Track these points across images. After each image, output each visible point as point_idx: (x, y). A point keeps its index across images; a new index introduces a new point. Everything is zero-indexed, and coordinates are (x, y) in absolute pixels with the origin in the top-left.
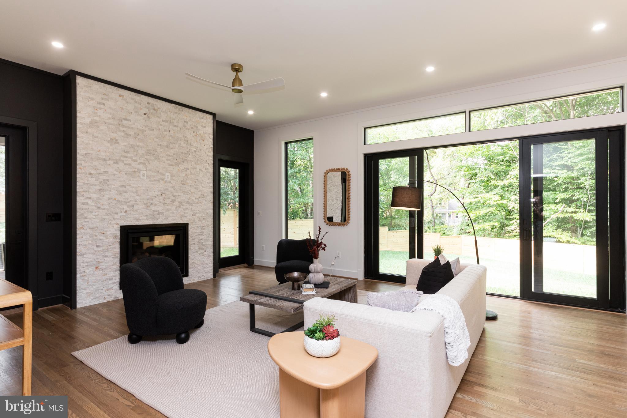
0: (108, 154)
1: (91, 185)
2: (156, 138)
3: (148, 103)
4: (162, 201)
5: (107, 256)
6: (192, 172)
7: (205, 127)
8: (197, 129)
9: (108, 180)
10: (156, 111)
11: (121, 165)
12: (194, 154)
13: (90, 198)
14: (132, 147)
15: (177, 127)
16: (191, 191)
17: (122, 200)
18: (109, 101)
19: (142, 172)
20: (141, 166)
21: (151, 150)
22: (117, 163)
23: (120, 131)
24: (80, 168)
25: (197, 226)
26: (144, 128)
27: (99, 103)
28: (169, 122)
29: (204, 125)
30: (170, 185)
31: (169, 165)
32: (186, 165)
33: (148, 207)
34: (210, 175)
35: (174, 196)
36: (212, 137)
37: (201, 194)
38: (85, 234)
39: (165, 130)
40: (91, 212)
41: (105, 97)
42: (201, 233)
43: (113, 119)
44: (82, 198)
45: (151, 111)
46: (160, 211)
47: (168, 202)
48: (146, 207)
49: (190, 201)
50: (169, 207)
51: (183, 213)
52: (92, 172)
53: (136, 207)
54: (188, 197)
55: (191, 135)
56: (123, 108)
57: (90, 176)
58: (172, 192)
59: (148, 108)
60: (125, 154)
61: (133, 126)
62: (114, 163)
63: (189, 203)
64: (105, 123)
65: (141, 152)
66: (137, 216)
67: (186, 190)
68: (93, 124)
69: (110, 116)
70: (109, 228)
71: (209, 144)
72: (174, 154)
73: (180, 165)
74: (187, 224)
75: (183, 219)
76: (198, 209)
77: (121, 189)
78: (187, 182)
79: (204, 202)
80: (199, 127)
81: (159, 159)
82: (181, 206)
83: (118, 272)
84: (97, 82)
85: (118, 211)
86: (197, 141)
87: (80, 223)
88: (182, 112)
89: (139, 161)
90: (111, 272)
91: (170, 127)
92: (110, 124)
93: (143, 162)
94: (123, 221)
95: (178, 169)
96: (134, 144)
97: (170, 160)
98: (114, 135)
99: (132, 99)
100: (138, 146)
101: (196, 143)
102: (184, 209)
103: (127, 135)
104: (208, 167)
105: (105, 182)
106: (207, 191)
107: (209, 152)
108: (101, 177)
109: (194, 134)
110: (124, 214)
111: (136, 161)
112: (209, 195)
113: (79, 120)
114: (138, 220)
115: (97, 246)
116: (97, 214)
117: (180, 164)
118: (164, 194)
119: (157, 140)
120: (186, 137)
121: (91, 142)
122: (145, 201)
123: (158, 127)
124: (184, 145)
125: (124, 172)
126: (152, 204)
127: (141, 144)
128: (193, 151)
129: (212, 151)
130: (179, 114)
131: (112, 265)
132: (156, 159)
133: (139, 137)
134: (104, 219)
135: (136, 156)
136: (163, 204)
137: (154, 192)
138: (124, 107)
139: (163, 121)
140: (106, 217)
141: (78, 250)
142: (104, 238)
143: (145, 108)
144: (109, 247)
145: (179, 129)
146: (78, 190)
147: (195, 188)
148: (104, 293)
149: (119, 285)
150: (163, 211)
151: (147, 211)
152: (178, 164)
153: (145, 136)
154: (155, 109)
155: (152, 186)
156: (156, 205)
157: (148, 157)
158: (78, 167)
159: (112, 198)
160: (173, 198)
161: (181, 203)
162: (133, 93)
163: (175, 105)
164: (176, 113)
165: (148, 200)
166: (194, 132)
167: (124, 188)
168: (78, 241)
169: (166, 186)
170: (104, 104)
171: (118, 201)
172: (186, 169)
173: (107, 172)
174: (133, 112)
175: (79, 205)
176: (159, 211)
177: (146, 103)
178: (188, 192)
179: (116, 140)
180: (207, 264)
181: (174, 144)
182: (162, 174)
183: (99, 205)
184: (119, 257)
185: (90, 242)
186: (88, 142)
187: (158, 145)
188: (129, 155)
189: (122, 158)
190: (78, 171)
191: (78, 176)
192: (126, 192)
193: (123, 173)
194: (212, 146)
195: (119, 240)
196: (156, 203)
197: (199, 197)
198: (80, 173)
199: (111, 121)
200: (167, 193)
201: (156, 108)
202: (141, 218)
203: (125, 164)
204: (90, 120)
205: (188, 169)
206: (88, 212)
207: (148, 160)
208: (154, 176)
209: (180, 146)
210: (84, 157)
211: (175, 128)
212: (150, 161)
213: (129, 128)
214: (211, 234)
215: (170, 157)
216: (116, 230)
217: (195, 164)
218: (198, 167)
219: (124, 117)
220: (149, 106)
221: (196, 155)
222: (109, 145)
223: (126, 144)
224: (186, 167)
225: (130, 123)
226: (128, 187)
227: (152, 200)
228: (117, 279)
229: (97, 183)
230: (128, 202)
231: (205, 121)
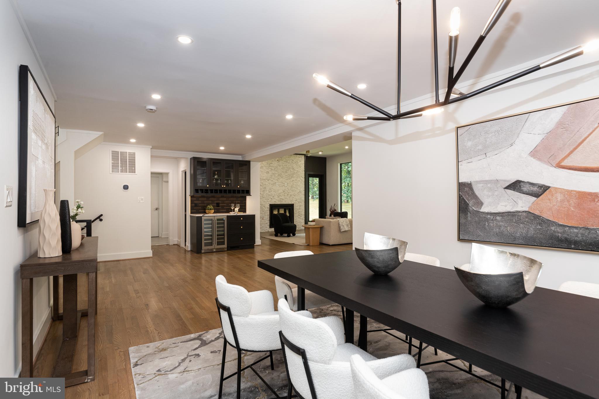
0: (266, 177)
2: (282, 169)
4: (284, 194)
5: (265, 215)
6: (296, 182)
7: (301, 161)
10: (282, 158)
11: (270, 181)
14: (273, 174)
16: (295, 190)
19: (277, 183)
20: (276, 181)
21: (280, 174)
22: (269, 181)
23: (270, 168)
25: (297, 205)
26: (277, 166)
29: (300, 160)
30: (287, 188)
31: (286, 179)
32: (293, 179)
34: (303, 182)
35: (289, 192)
36: (304, 165)
37: (299, 191)
39: (285, 165)
40: (261, 199)
42: (299, 208)
45: (280, 158)
47: (286, 195)
49: (294, 194)
50: (286, 197)
51: (292, 200)
53: (275, 197)
54: (294, 192)
55: (295, 166)
58: (287, 191)
60: (271, 177)
61: (274, 166)
64: (265, 166)
65: (276, 175)
66: (275, 201)
67: (293, 190)
69: (266, 163)
70: (266, 205)
72: (288, 175)
74: (294, 204)
75: (292, 202)
76: (298, 198)
77: (270, 190)
78: (294, 186)
79: (301, 194)
80: (298, 162)
81: (282, 177)
83: (269, 221)
88: (292, 157)
91: (287, 164)
93: (277, 179)
95: (290, 181)
98: (268, 170)
100: (275, 173)
101: (297, 169)
102: (292, 198)
103: (272, 169)
104: (302, 179)
105: (265, 188)
107: (302, 172)
108: (264, 186)
110: (271, 200)
111: (274, 179)
112: (303, 191)
114: (275, 202)
115: (263, 211)
116: (263, 199)
118: (284, 191)
119: (282, 170)
120: (293, 167)
121: (261, 174)
122: (278, 195)
123: (282, 164)
124: (292, 170)
125: (271, 183)
126: (280, 196)
127: (276, 172)
128: (296, 173)
129: (304, 171)
130: (290, 157)
131: (267, 219)
133: (276, 170)
135: (275, 177)
136: (284, 196)
137: (281, 191)
139: (284, 162)
140: (265, 201)
142: (265, 208)
144: (266, 212)
147: (297, 189)
148: (265, 228)
149: (269, 226)
150: (284, 199)
151: (279, 198)
152: (290, 179)
155: (280, 188)
156: (281, 196)
157: (279, 177)
159: (267, 194)
161: (291, 195)
166: (296, 164)
169: (285, 188)
171: (269, 195)
172: (293, 181)
173: (265, 184)
174: (273, 160)
176: (282, 198)
179: (268, 172)
180: (302, 222)
181: (288, 170)
182: (284, 183)
183: (263, 196)
184: (269, 216)
185: (261, 210)
187: (282, 172)
188: (272, 177)
189: (270, 179)
192: (271, 191)
194: (304, 169)
195: (269, 209)
197: (299, 193)
199: (267, 165)
208: (281, 185)
209: (291, 171)
211: (289, 164)
212: (279, 179)
213: (272, 167)
214: (304, 209)
215: (287, 176)
216: (268, 206)
218: (298, 179)
219: (271, 163)
222: (266, 174)
223: (271, 173)
224: (293, 180)
225: (272, 165)
226: (272, 189)
227: (280, 194)
228: (269, 224)
229: (263, 188)
230: (272, 195)
231: (301, 158)
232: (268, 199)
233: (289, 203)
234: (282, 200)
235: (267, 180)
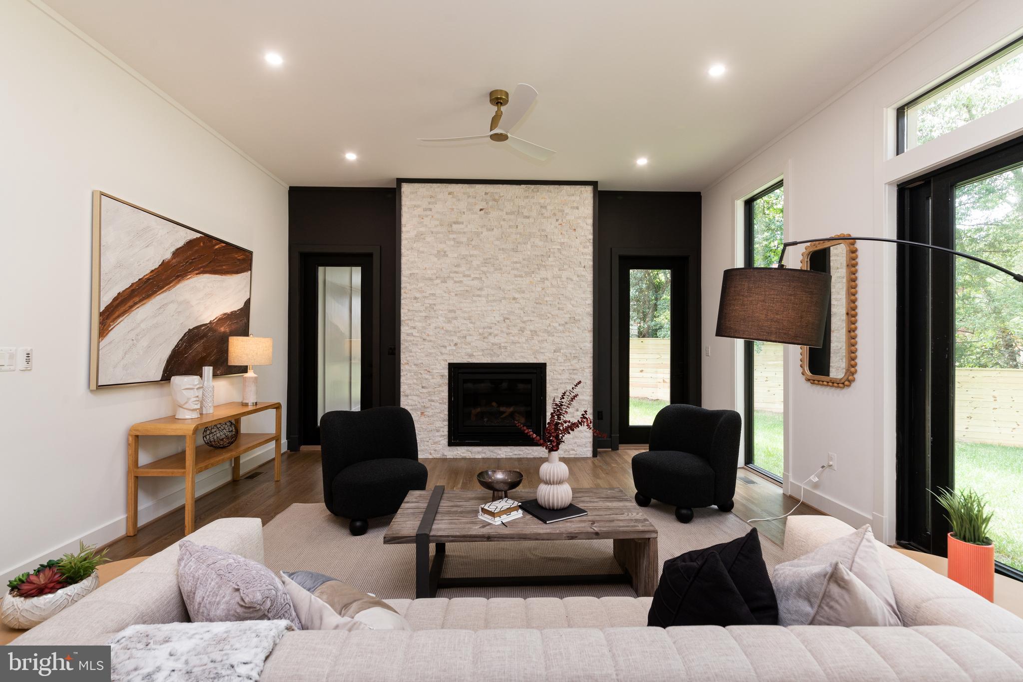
0: (435, 271)
1: (416, 311)
2: (497, 239)
3: (486, 194)
4: (505, 330)
5: (433, 401)
6: (555, 283)
7: (577, 208)
8: (563, 215)
9: (434, 304)
10: (497, 202)
11: (450, 284)
12: (557, 255)
13: (414, 328)
14: (464, 257)
15: (528, 217)
16: (552, 313)
17: (451, 329)
18: (436, 204)
19: (477, 290)
20: (476, 283)
21: (490, 258)
22: (446, 282)
23: (449, 239)
24: (405, 293)
25: (562, 368)
26: (480, 230)
27: (425, 210)
28: (516, 213)
29: (575, 205)
30: (518, 305)
31: (516, 276)
32: (543, 273)
33: (484, 338)
34: (586, 285)
35: (524, 322)
36: (590, 221)
37: (570, 318)
38: (410, 371)
39: (510, 227)
40: (416, 345)
41: (433, 200)
42: (569, 379)
43: (442, 225)
44: (407, 328)
45: (490, 203)
46: (503, 345)
47: (515, 331)
48: (482, 339)
49: (549, 329)
50: (517, 338)
51: (539, 348)
52: (418, 295)
53: (469, 339)
54: (548, 322)
55: (552, 227)
56: (453, 209)
57: (415, 301)
58: (520, 317)
59: (486, 200)
60: (456, 269)
61: (466, 230)
62: (442, 282)
63: (548, 332)
64: (432, 233)
65: (475, 263)
66: (469, 351)
67: (543, 313)
68: (419, 237)
69: (437, 223)
70: (436, 365)
71: (584, 234)
72: (524, 260)
73: (533, 275)
74: (545, 364)
75: (538, 357)
76: (564, 342)
77: (451, 315)
78: (545, 300)
79: (576, 330)
80: (567, 210)
81: (501, 269)
82: (535, 337)
83: (446, 423)
84: (423, 185)
85: (446, 344)
86: (564, 232)
87: (404, 357)
88: (538, 193)
89: (472, 276)
90: (437, 421)
91: (519, 220)
92: (438, 233)
93: (478, 276)
95: (531, 282)
96: (467, 253)
97: (517, 269)
98: (442, 246)
99: (464, 193)
100: (471, 256)
101: (560, 236)
102: (538, 342)
103: (458, 243)
104: (583, 273)
105: (432, 307)
106: (581, 313)
107: (584, 247)
108: (427, 301)
109: (558, 223)
110: (454, 348)
111: (469, 276)
112: (585, 318)
113: (404, 236)
114: (471, 356)
115: (423, 387)
116: (422, 346)
117: (533, 272)
118: (508, 319)
119: (497, 243)
120: (543, 230)
121: (417, 260)
122: (481, 331)
123: (500, 223)
124: (540, 244)
125: (454, 292)
126: (490, 334)
127: (475, 252)
128: (556, 251)
129: (592, 244)
130: (533, 197)
131: (439, 413)
132: (496, 270)
133: (473, 243)
134: (431, 354)
135: (469, 269)
136: (507, 334)
137: (493, 318)
138: (454, 207)
139: (507, 214)
140: (433, 351)
141: (402, 390)
142: (430, 377)
143: (482, 201)
144: (436, 389)
145: (531, 220)
146: (402, 318)
147: (559, 309)
148: (430, 446)
149: (447, 440)
150: (506, 345)
151: (484, 344)
152: (528, 274)
153: (481, 240)
154: (495, 200)
155: (490, 308)
156: (496, 335)
157: (485, 269)
158: (402, 291)
159: (439, 328)
160: (523, 325)
161: (534, 333)
162: (466, 185)
163: (526, 186)
164: (528, 197)
165: (484, 328)
166: (557, 220)
167: (453, 313)
168: (403, 379)
169: (512, 308)
170: (431, 210)
171: (446, 330)
172: (543, 280)
173: (433, 295)
174: (465, 210)
175: (403, 337)
176: (500, 344)
177: (484, 193)
178: (547, 316)
179: (445, 252)
181: (525, 244)
182: (505, 291)
183: (425, 336)
184: (447, 404)
185: (415, 381)
186: (413, 260)
187: (500, 249)
188: (460, 269)
189: (452, 275)
190: (403, 296)
191: (402, 302)
192: (456, 318)
193: (453, 294)
194: (592, 237)
195: (447, 381)
196: (496, 332)
197: (566, 323)
198: (404, 298)
199: (439, 229)
200: (512, 317)
201: (497, 197)
202: (474, 354)
203: (455, 282)
204: (415, 232)
205: (547, 279)
206: (413, 344)
207: (484, 273)
208: (493, 295)
209: (534, 246)
210: (409, 279)
211: (527, 220)
212: (488, 275)
213: (460, 233)
214: (589, 382)
215: (518, 265)
216: (444, 369)
217: (559, 270)
218: (564, 275)
219: (455, 220)
220: (488, 197)
221: (561, 257)
222: (436, 259)
223: (456, 255)
224: (544, 276)
225: (461, 226)
226: (458, 312)
227: (491, 328)
228: (445, 431)
229: (422, 308)
230: (459, 332)
231: (578, 198)
232: (445, 347)
233: (526, 361)
234: (500, 348)
235: (438, 281)
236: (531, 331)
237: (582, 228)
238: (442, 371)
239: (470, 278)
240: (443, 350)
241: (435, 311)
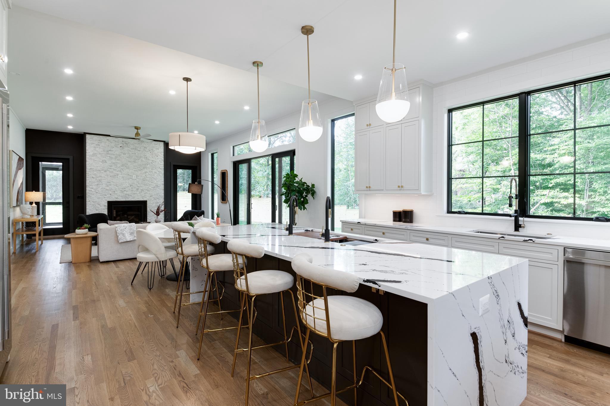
0: (101, 168)
1: (93, 182)
2: (127, 158)
3: (123, 141)
4: (131, 189)
6: (150, 174)
7: (158, 149)
8: (153, 151)
9: (101, 180)
11: (108, 172)
12: (151, 164)
13: (92, 188)
14: (114, 163)
15: (140, 151)
16: (149, 184)
17: (109, 189)
18: (102, 143)
19: (119, 175)
20: (119, 173)
21: (124, 164)
22: (106, 172)
23: (108, 157)
24: (88, 175)
25: (153, 202)
26: (120, 154)
27: (97, 145)
28: (135, 149)
30: (136, 181)
31: (135, 171)
32: (146, 170)
33: (122, 192)
34: (161, 175)
36: (163, 154)
37: (156, 185)
38: (90, 204)
39: (132, 154)
40: (93, 194)
41: (100, 142)
42: (155, 206)
44: (89, 188)
45: (124, 145)
47: (135, 189)
50: (135, 192)
51: (144, 195)
52: (94, 176)
53: (116, 192)
54: (147, 187)
55: (149, 155)
56: (109, 146)
57: (93, 178)
58: (137, 185)
60: (110, 167)
61: (114, 153)
63: (148, 190)
64: (100, 154)
65: (118, 165)
66: (116, 197)
67: (146, 183)
68: (94, 155)
69: (102, 150)
70: (102, 202)
71: (161, 158)
72: (138, 165)
73: (142, 171)
74: (147, 201)
75: (144, 198)
76: (154, 193)
77: (108, 184)
78: (146, 179)
80: (154, 149)
81: (129, 168)
84: (95, 136)
85: (106, 194)
86: (153, 157)
87: (88, 199)
88: (143, 143)
89: (117, 170)
91: (136, 151)
92: (102, 154)
93: (120, 170)
94: (109, 199)
95: (141, 173)
96: (115, 162)
98: (105, 159)
99: (113, 140)
100: (117, 163)
102: (144, 193)
103: (111, 158)
104: (161, 171)
105: (100, 181)
107: (161, 162)
108: (98, 179)
109: (151, 154)
110: (110, 196)
112: (161, 185)
113: (87, 154)
114: (117, 198)
115: (96, 210)
116: (96, 195)
117: (142, 170)
118: (132, 185)
119: (127, 159)
120: (146, 156)
121: (93, 163)
122: (121, 189)
123: (128, 152)
124: (144, 160)
125: (109, 175)
126: (125, 191)
127: (118, 162)
129: (163, 161)
130: (141, 144)
132: (127, 168)
133: (117, 158)
134: (100, 198)
135: (116, 167)
136: (132, 191)
137: (126, 185)
138: (109, 145)
139: (131, 149)
141: (87, 211)
142: (100, 206)
143: (121, 144)
145: (141, 152)
146: (87, 185)
147: (152, 182)
150: (131, 194)
151: (122, 194)
152: (140, 170)
153: (120, 157)
154: (126, 144)
155: (125, 182)
157: (123, 168)
158: (87, 175)
159: (103, 188)
160: (138, 188)
161: (142, 190)
164: (139, 144)
165: (122, 189)
166: (151, 153)
168: (87, 207)
169: (133, 182)
170: (99, 145)
171: (106, 189)
172: (146, 172)
173: (101, 176)
174: (114, 147)
175: (87, 191)
177: (121, 141)
178: (147, 185)
179: (106, 161)
181: (138, 160)
182: (131, 176)
183: (97, 191)
185: (93, 208)
186: (91, 163)
187: (129, 161)
189: (109, 169)
190: (87, 176)
191: (87, 179)
192: (110, 185)
194: (163, 159)
195: (107, 208)
196: (127, 190)
197: (154, 187)
198: (88, 177)
199: (103, 152)
202: (118, 198)
203: (110, 172)
204: (93, 153)
206: (92, 194)
207: (122, 169)
208: (126, 177)
209: (142, 161)
210: (90, 170)
211: (139, 152)
212: (124, 170)
213: (112, 154)
215: (136, 167)
216: (105, 203)
217: (152, 169)
218: (154, 171)
219: (110, 150)
220: (123, 142)
221: (152, 165)
222: (102, 163)
223: (110, 162)
225: (112, 152)
226: (111, 183)
227: (125, 189)
229: (96, 181)
230: (112, 190)
231: (158, 146)
232: (106, 195)
233: (139, 200)
234: (129, 195)
235: (103, 171)
236: (141, 190)
237: (160, 156)
238: (105, 204)
239: (116, 171)
240: (105, 196)
241: (101, 182)
